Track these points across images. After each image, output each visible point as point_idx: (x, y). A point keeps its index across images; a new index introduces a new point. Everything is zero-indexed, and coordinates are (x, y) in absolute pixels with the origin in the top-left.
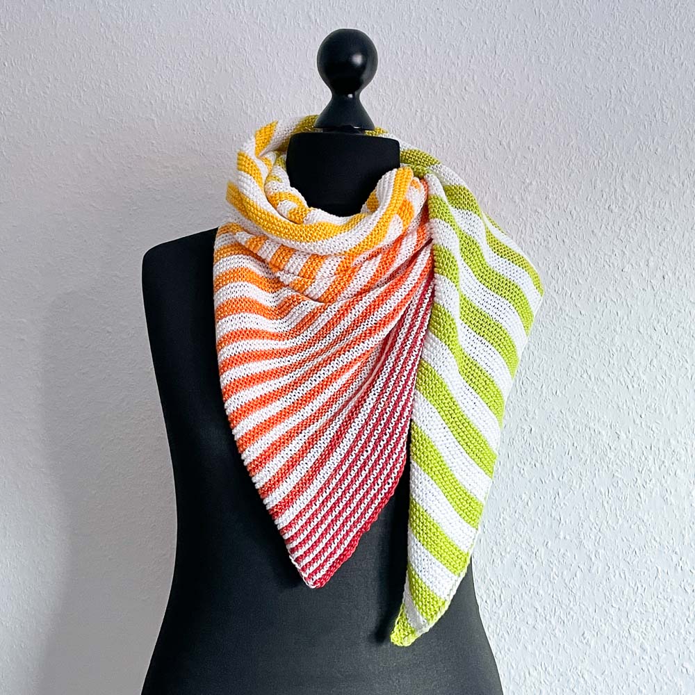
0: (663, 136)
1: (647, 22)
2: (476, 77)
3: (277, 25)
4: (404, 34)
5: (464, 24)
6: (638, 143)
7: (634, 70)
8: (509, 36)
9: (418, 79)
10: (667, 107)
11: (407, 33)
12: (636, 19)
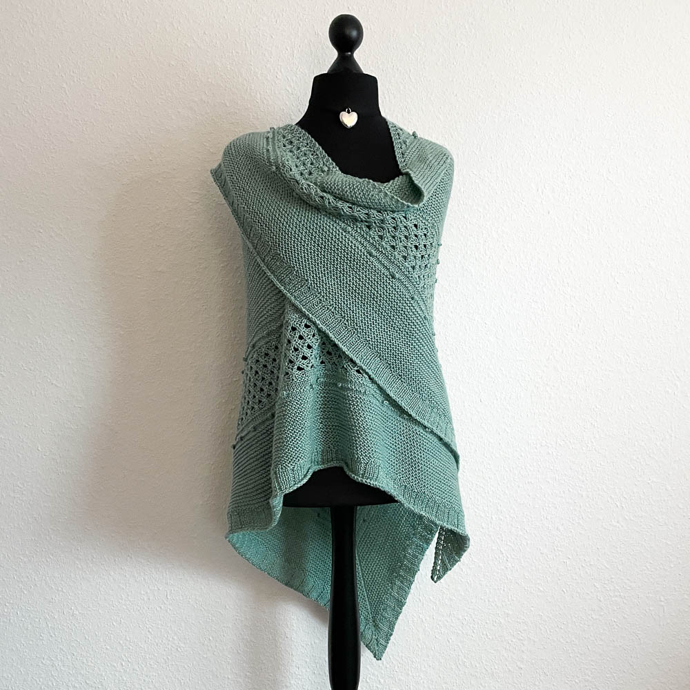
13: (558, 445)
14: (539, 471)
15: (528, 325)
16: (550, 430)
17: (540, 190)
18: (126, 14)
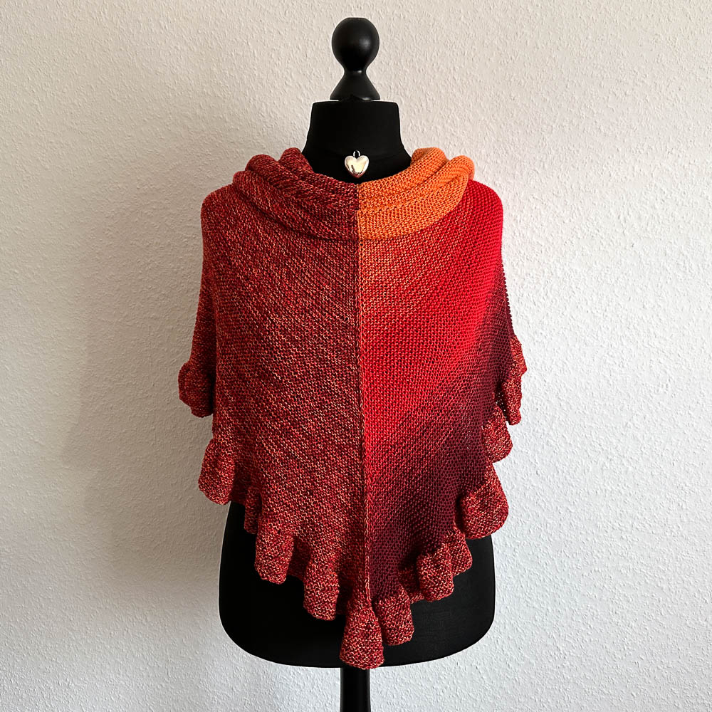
0: (427, 121)
1: (414, 36)
2: (293, 74)
3: (133, 30)
4: (236, 39)
5: (282, 33)
6: (411, 125)
7: (406, 71)
8: (316, 44)
9: (250, 76)
10: (429, 99)
11: (238, 39)
12: (407, 34)
14: (609, 558)
16: (625, 511)
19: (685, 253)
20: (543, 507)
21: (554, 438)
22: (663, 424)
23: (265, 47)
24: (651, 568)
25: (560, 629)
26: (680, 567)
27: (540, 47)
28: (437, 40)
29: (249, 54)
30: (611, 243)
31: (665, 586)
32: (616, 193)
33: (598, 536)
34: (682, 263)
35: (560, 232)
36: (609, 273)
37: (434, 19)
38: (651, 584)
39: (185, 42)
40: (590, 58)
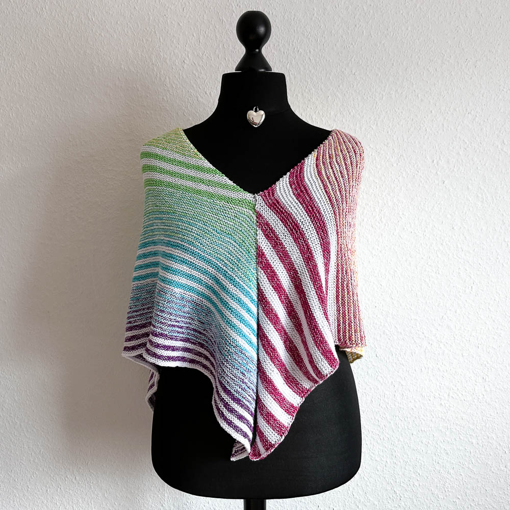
13: (451, 398)
14: (432, 421)
15: (423, 288)
16: (443, 383)
17: (434, 162)
18: (45, 8)
19: (482, 187)
20: (382, 382)
21: (389, 329)
22: (469, 317)
23: (169, 35)
24: (464, 428)
25: (397, 477)
26: (485, 426)
27: (373, 36)
28: (297, 30)
29: (156, 40)
30: (428, 182)
31: (474, 441)
32: (430, 143)
33: (423, 403)
34: (480, 195)
35: (390, 173)
36: (427, 203)
37: (295, 15)
38: (464, 440)
39: (108, 31)
40: (410, 43)
